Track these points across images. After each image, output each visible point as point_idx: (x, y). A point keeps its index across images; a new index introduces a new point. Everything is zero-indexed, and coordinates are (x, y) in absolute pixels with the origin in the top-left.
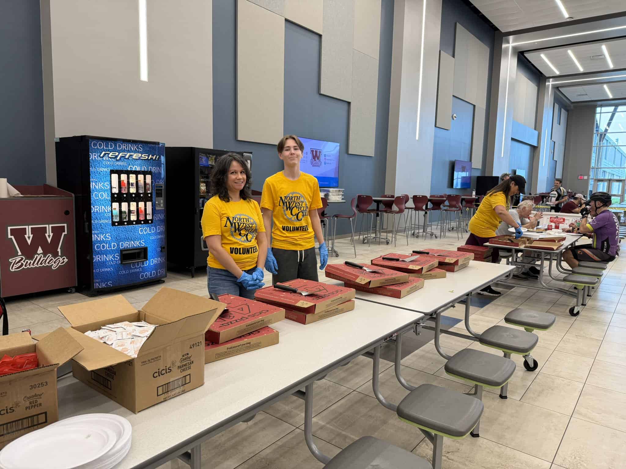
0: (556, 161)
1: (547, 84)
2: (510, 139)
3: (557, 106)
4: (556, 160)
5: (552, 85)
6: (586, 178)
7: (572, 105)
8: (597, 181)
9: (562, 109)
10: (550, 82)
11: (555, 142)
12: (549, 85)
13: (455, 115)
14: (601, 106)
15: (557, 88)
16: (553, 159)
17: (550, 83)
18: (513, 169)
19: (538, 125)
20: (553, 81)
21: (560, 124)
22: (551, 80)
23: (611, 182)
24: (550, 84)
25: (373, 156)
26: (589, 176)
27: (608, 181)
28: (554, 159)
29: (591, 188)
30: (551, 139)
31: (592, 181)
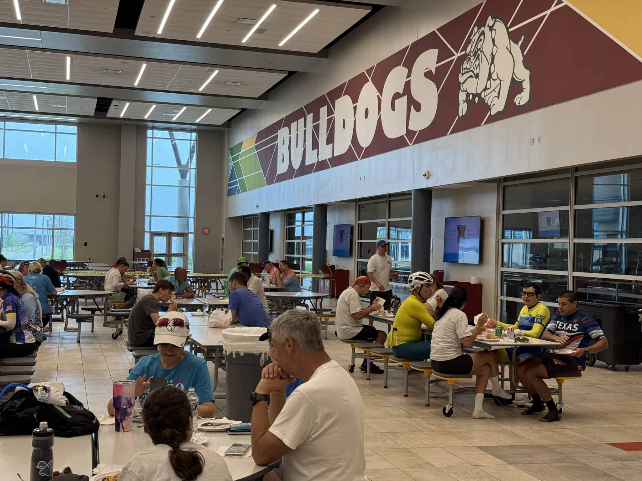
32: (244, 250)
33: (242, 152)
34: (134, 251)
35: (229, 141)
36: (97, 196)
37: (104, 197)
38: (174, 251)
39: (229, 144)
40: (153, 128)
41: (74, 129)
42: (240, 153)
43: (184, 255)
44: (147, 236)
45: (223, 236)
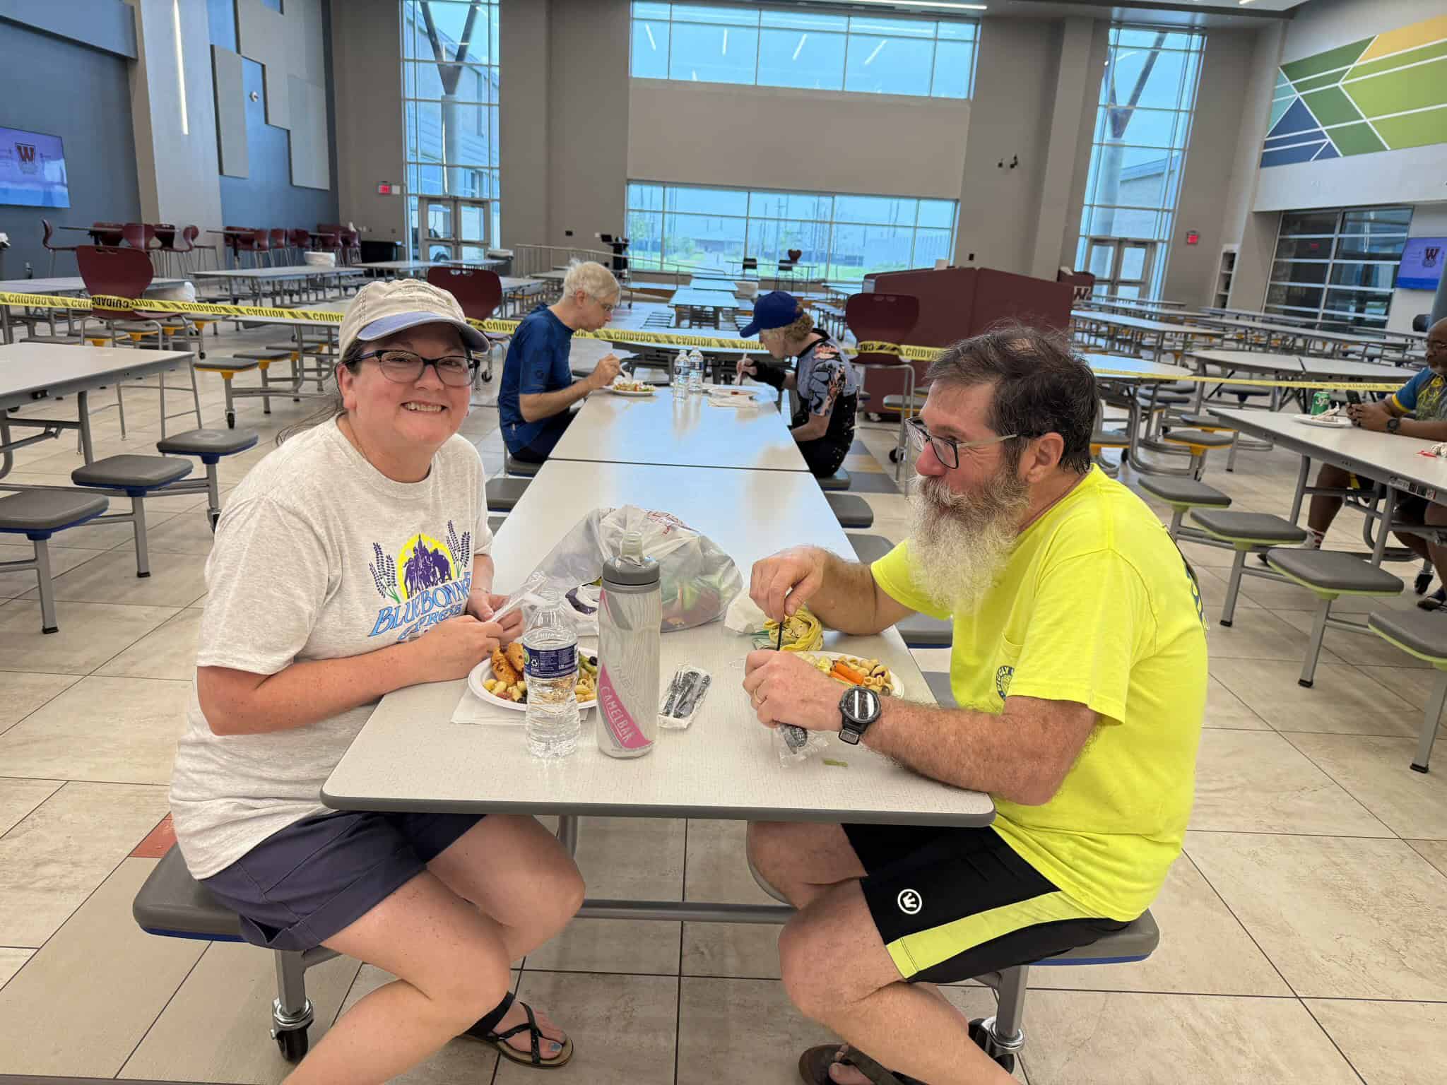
0: (288, 131)
4: (288, 128)
6: (396, 190)
8: (425, 202)
16: (267, 121)
21: (282, 12)
23: (459, 203)
26: (402, 185)
27: (449, 203)
28: (271, 122)
29: (414, 222)
30: (238, 51)
31: (414, 202)
32: (1274, 278)
33: (1356, 64)
34: (1060, 272)
35: (1282, 49)
36: (1000, 165)
37: (1012, 166)
38: (1124, 276)
39: (1281, 55)
40: (1120, 24)
41: (967, 31)
42: (1351, 67)
43: (1143, 285)
44: (1082, 244)
45: (1235, 248)
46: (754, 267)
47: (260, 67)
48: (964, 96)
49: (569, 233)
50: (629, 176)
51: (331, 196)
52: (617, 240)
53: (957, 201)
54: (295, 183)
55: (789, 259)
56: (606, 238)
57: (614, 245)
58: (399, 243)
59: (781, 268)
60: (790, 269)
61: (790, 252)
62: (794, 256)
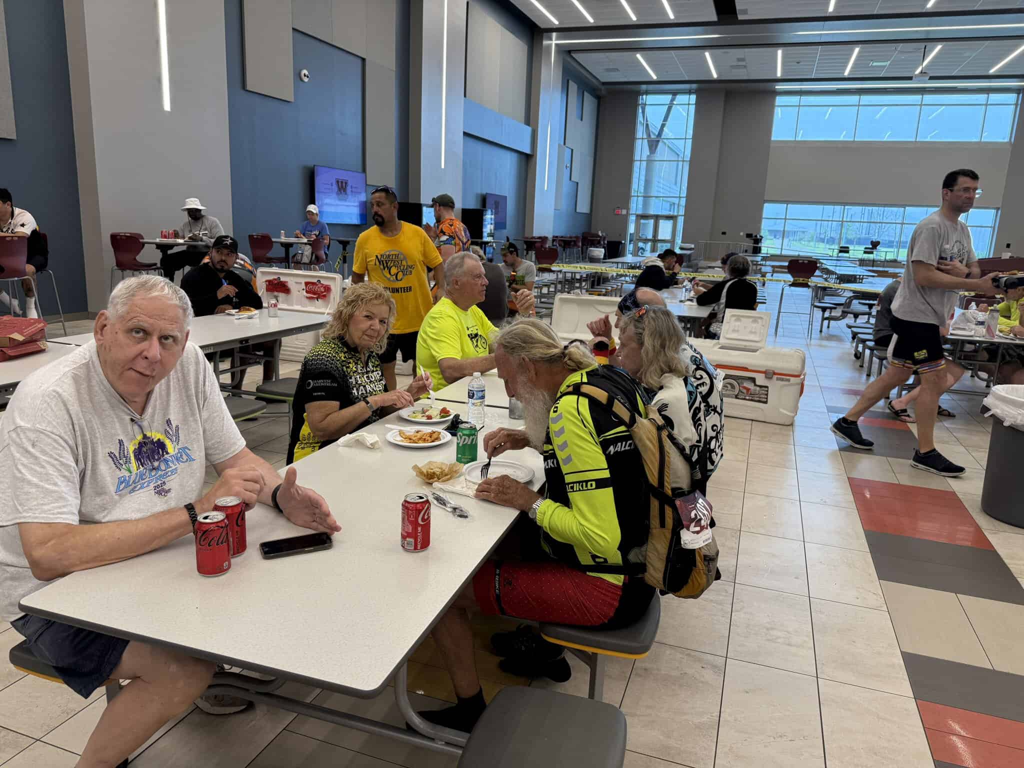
0: (577, 183)
1: (545, 42)
2: (462, 134)
3: (573, 87)
4: (577, 181)
5: (557, 45)
6: (624, 212)
7: (603, 88)
8: (639, 218)
9: (586, 94)
10: (551, 39)
11: (572, 150)
12: (550, 46)
13: (305, 72)
14: (647, 93)
15: (567, 52)
16: (570, 179)
17: (553, 42)
18: (479, 192)
19: (530, 117)
20: (557, 39)
21: (582, 120)
22: (554, 35)
23: (659, 218)
24: (551, 44)
25: (14, 137)
26: (628, 209)
27: (655, 218)
28: (572, 179)
29: (632, 229)
30: (565, 144)
31: (633, 218)
41: (1012, 97)
46: (847, 252)
47: (570, 150)
48: (1007, 140)
49: (724, 233)
50: (765, 199)
51: (589, 217)
52: (756, 236)
53: (998, 209)
54: (578, 211)
55: (871, 246)
56: (749, 236)
57: (754, 239)
58: (623, 242)
59: (865, 252)
60: (872, 253)
61: (872, 243)
62: (875, 245)
